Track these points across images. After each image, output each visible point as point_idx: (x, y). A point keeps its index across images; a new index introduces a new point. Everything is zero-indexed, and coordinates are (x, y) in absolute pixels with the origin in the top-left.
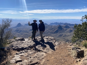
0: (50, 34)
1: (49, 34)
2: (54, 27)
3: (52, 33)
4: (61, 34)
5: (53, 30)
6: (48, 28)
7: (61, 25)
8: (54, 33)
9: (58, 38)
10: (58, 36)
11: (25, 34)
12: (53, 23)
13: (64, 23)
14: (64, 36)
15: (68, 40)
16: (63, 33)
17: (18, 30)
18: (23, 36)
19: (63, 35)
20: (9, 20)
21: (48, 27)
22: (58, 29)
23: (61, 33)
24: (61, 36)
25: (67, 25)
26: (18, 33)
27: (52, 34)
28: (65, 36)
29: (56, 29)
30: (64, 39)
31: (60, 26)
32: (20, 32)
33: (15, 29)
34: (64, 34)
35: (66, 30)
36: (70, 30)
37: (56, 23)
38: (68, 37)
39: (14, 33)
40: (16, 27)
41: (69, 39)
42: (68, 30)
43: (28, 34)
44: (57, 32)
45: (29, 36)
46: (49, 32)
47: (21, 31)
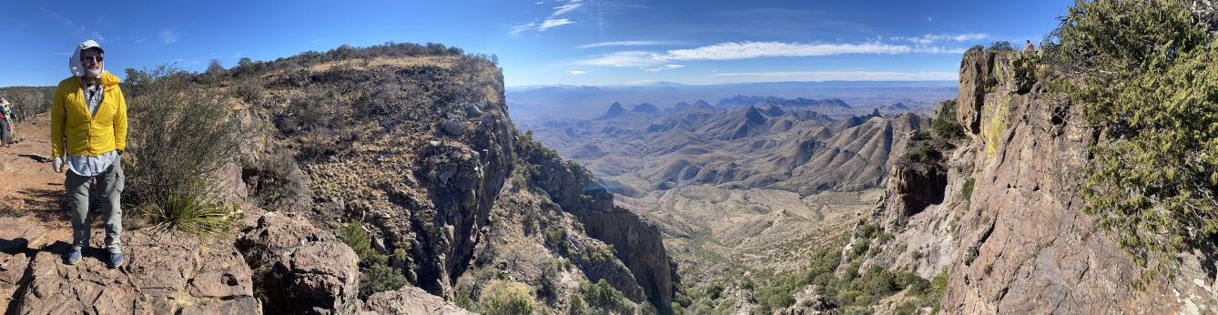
0: (722, 142)
1: (717, 141)
2: (732, 114)
3: (728, 139)
4: (758, 139)
5: (730, 125)
6: (711, 120)
7: (756, 107)
8: (734, 138)
9: (750, 156)
10: (747, 147)
11: (632, 142)
12: (727, 101)
13: (765, 96)
14: (767, 147)
15: (784, 158)
16: (765, 137)
17: (612, 129)
18: (626, 151)
19: (765, 141)
21: (710, 116)
22: (748, 121)
23: (758, 134)
24: (757, 145)
25: (776, 103)
26: (611, 139)
27: (726, 142)
28: (774, 144)
29: (742, 120)
30: (770, 155)
31: (753, 108)
32: (616, 137)
33: (602, 125)
34: (768, 138)
35: (773, 123)
36: (786, 121)
37: (739, 99)
38: (783, 148)
39: (600, 139)
40: (605, 117)
41: (787, 155)
42: (781, 121)
43: (641, 142)
44: (743, 132)
45: (644, 151)
46: (715, 134)
47: (620, 132)
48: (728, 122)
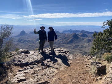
0: (63, 45)
1: (62, 44)
2: (67, 35)
3: (65, 44)
4: (76, 44)
5: (66, 39)
6: (59, 37)
7: (76, 33)
8: (68, 44)
9: (73, 50)
10: (72, 47)
11: (30, 44)
12: (66, 31)
13: (81, 30)
14: (80, 48)
15: (86, 53)
16: (79, 44)
17: (21, 40)
18: (28, 48)
19: (79, 46)
20: (10, 26)
21: (59, 36)
22: (73, 38)
23: (76, 43)
24: (76, 47)
25: (85, 33)
26: (21, 44)
27: (65, 45)
28: (82, 47)
29: (71, 38)
30: (81, 51)
31: (75, 34)
32: (23, 43)
33: (17, 39)
34: (80, 45)
35: (83, 39)
36: (88, 39)
37: (70, 31)
38: (86, 49)
39: (16, 44)
40: (18, 36)
41: (87, 52)
42: (86, 39)
43: (33, 44)
44: (71, 42)
45: (35, 47)
46: (61, 42)
47: (25, 41)
48: (66, 38)
